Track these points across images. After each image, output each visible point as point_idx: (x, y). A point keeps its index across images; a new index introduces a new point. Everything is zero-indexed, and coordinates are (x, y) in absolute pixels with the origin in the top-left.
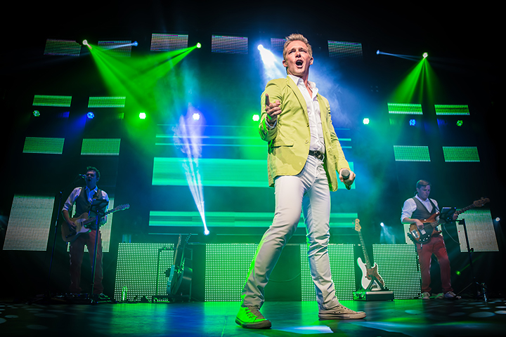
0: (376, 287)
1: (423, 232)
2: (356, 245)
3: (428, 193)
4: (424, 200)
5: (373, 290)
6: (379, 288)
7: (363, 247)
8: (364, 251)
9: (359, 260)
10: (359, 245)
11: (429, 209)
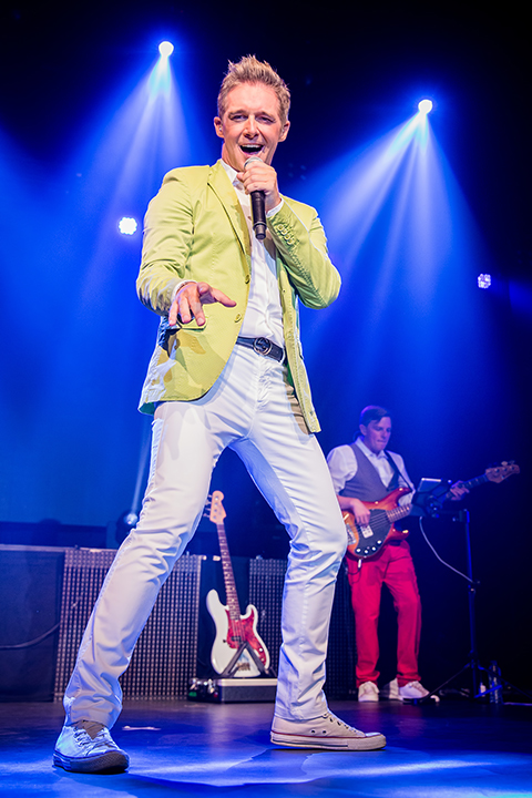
0: (247, 666)
1: (368, 533)
2: (210, 558)
3: (387, 435)
4: (376, 452)
5: (239, 674)
6: (254, 671)
7: (226, 565)
8: (228, 576)
9: (213, 596)
10: (216, 558)
11: (385, 475)
